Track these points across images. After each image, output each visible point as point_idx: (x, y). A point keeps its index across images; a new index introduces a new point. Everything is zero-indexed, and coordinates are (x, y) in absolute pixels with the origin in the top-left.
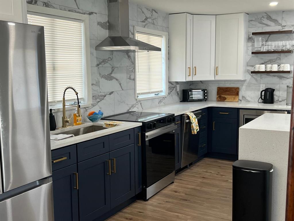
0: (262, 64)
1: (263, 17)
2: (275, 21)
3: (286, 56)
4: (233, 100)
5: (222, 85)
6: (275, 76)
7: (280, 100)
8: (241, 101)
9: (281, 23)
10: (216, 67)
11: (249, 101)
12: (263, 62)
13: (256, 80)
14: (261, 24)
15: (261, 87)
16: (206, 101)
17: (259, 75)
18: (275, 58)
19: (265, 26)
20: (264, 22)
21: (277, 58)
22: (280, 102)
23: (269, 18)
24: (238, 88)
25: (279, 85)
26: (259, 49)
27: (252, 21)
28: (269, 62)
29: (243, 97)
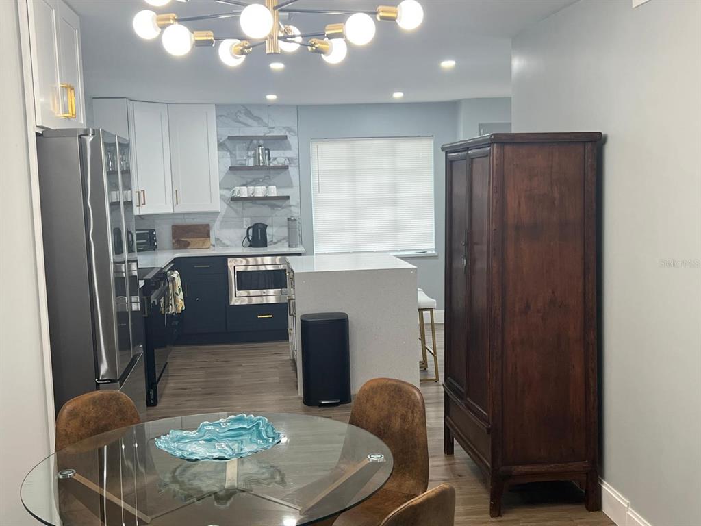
0: (244, 185)
1: (239, 111)
2: (258, 119)
3: (279, 174)
4: (202, 246)
5: (179, 222)
6: (264, 205)
7: (275, 241)
8: (214, 246)
9: (267, 122)
10: (174, 191)
11: (227, 246)
12: (245, 183)
13: (236, 211)
14: (236, 123)
15: (245, 223)
16: (154, 250)
17: (240, 203)
18: (262, 176)
19: (242, 125)
20: (241, 119)
21: (265, 177)
22: (275, 243)
23: (249, 114)
24: (208, 226)
25: (271, 218)
26: (244, 162)
27: (223, 117)
28: (254, 183)
29: (217, 239)
